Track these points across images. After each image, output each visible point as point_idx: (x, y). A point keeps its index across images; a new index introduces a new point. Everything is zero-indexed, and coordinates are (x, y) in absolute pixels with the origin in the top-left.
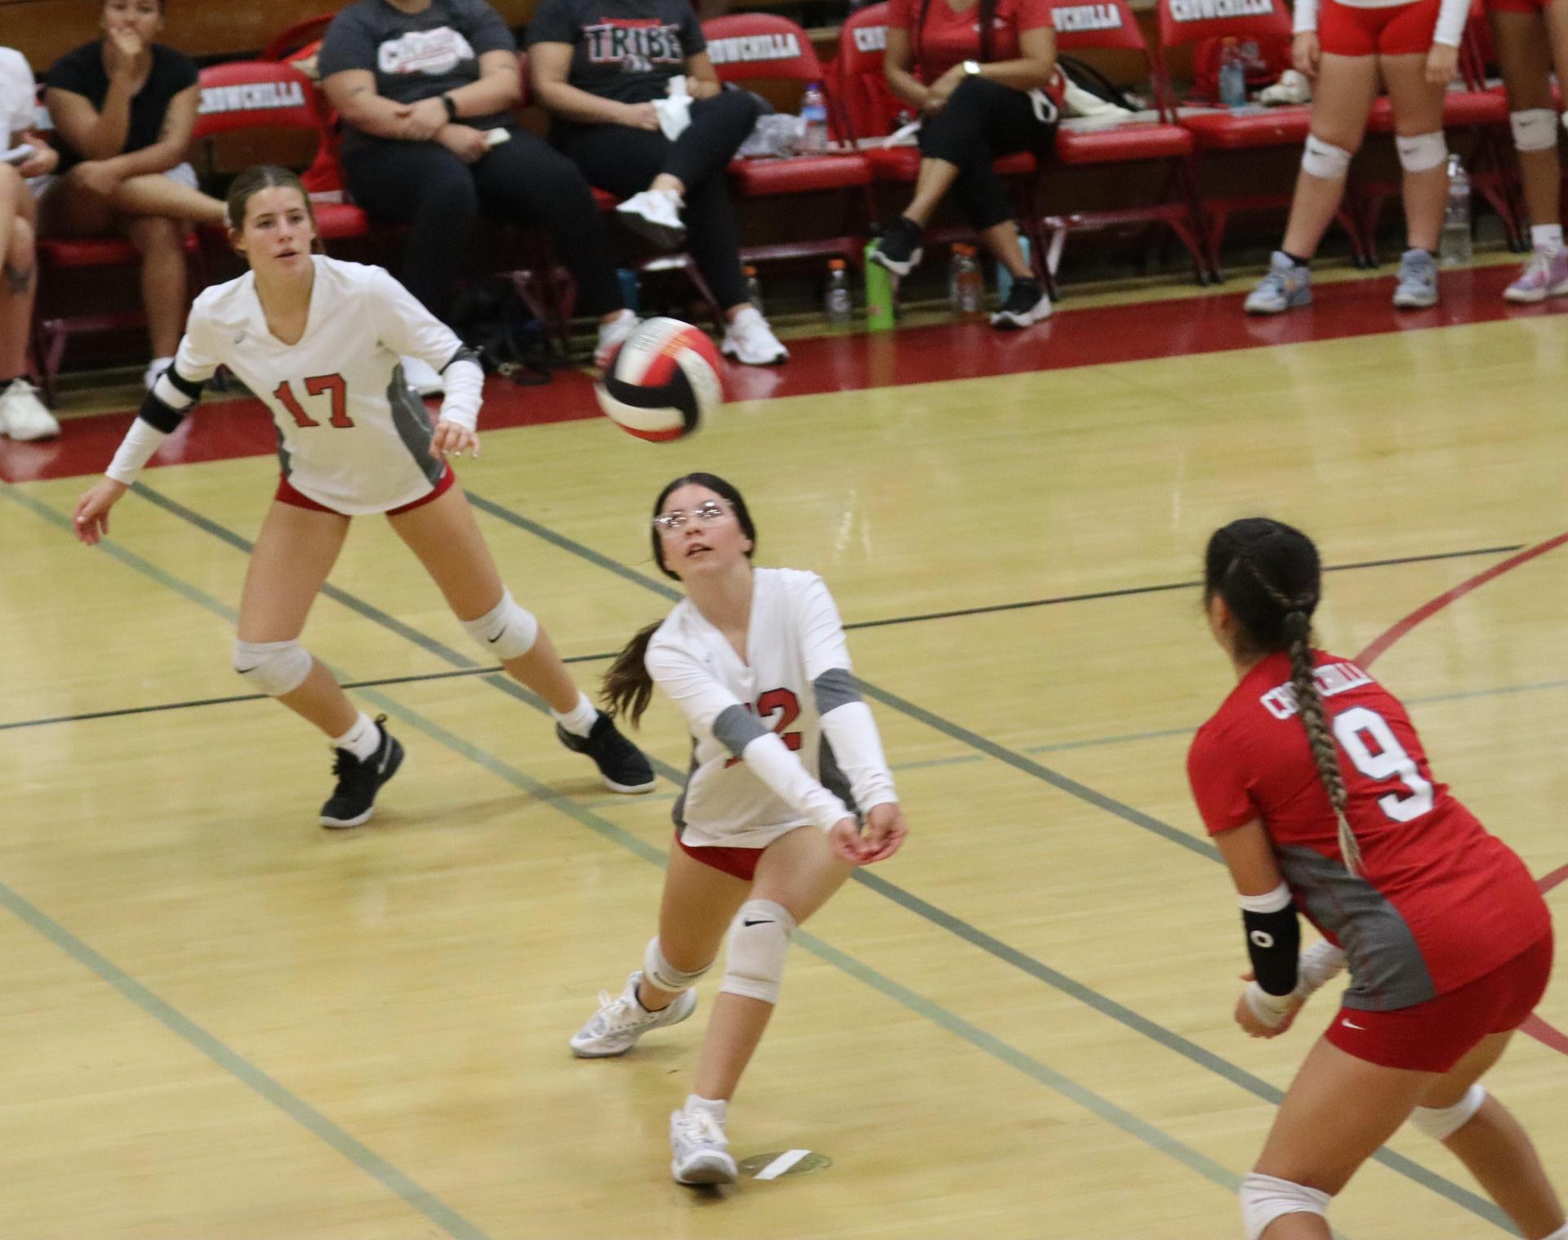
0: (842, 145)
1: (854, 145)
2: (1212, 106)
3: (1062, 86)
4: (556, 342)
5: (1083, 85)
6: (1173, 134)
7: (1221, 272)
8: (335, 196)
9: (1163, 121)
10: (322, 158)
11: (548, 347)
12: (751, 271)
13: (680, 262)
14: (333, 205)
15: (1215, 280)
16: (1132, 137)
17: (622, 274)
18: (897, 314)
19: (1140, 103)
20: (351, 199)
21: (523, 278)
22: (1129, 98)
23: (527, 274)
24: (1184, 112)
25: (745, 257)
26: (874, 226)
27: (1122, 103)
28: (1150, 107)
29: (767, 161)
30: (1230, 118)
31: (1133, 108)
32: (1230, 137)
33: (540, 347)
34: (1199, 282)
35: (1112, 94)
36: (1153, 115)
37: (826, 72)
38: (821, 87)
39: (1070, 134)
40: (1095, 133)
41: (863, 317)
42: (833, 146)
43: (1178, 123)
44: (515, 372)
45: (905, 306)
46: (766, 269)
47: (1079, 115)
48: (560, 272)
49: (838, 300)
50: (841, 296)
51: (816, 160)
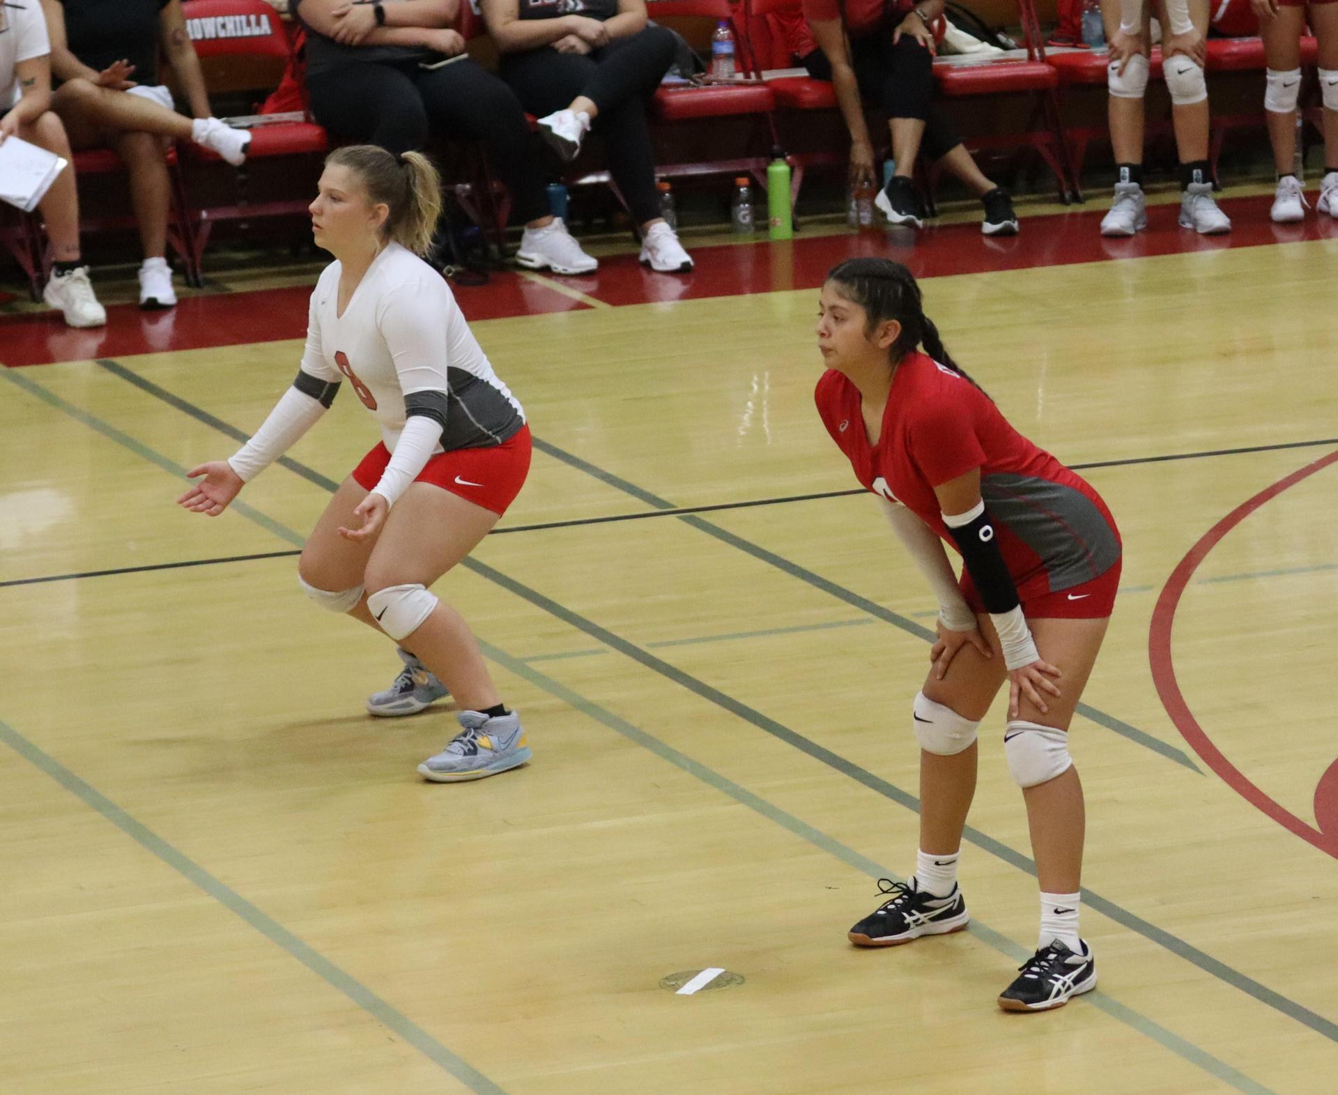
0: (748, 76)
1: (759, 76)
2: (1074, 46)
3: (942, 27)
4: (494, 247)
5: (960, 26)
6: (1042, 69)
7: (1081, 193)
8: (298, 116)
9: (1031, 58)
10: (286, 81)
11: (486, 251)
12: (667, 186)
13: (604, 178)
14: (297, 124)
15: (1077, 199)
16: (1005, 72)
17: (553, 188)
18: (796, 227)
19: (1012, 42)
20: (313, 118)
21: (464, 190)
22: (1002, 37)
23: (468, 186)
24: (1050, 51)
25: (660, 174)
26: (776, 147)
27: (995, 42)
28: (1020, 47)
29: (682, 89)
30: (1090, 56)
31: (1005, 47)
32: (1091, 73)
33: (478, 251)
34: (1062, 201)
35: (987, 34)
36: (1023, 53)
37: (734, 11)
38: (730, 24)
39: (949, 68)
40: (973, 68)
41: (766, 228)
42: (740, 77)
43: (1045, 60)
44: (457, 273)
45: (801, 219)
46: (679, 185)
47: (958, 53)
48: (496, 185)
49: (744, 213)
50: (747, 209)
51: (725, 89)
